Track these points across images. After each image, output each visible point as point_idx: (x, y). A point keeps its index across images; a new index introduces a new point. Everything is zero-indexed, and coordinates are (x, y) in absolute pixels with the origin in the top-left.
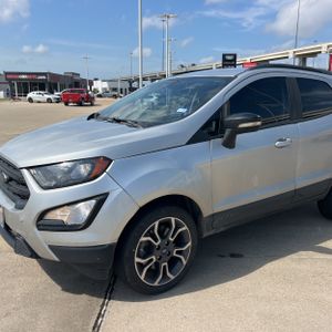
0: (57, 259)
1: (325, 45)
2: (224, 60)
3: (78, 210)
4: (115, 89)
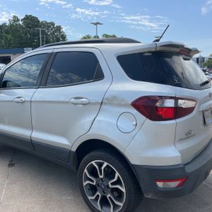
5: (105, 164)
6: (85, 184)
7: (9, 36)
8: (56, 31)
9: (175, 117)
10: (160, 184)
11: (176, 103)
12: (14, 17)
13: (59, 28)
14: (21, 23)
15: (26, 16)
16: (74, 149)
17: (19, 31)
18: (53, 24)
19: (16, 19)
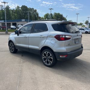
5: (48, 52)
6: (43, 58)
7: (16, 14)
8: (34, 12)
9: (65, 40)
10: (61, 56)
11: (65, 36)
12: (18, 6)
13: (36, 11)
14: (20, 9)
15: (23, 6)
16: (40, 49)
17: (19, 12)
18: (33, 9)
19: (18, 7)
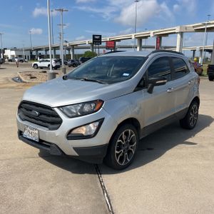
0: (77, 154)
1: (152, 32)
2: (94, 39)
3: (90, 128)
4: (20, 56)
